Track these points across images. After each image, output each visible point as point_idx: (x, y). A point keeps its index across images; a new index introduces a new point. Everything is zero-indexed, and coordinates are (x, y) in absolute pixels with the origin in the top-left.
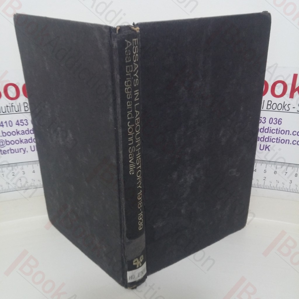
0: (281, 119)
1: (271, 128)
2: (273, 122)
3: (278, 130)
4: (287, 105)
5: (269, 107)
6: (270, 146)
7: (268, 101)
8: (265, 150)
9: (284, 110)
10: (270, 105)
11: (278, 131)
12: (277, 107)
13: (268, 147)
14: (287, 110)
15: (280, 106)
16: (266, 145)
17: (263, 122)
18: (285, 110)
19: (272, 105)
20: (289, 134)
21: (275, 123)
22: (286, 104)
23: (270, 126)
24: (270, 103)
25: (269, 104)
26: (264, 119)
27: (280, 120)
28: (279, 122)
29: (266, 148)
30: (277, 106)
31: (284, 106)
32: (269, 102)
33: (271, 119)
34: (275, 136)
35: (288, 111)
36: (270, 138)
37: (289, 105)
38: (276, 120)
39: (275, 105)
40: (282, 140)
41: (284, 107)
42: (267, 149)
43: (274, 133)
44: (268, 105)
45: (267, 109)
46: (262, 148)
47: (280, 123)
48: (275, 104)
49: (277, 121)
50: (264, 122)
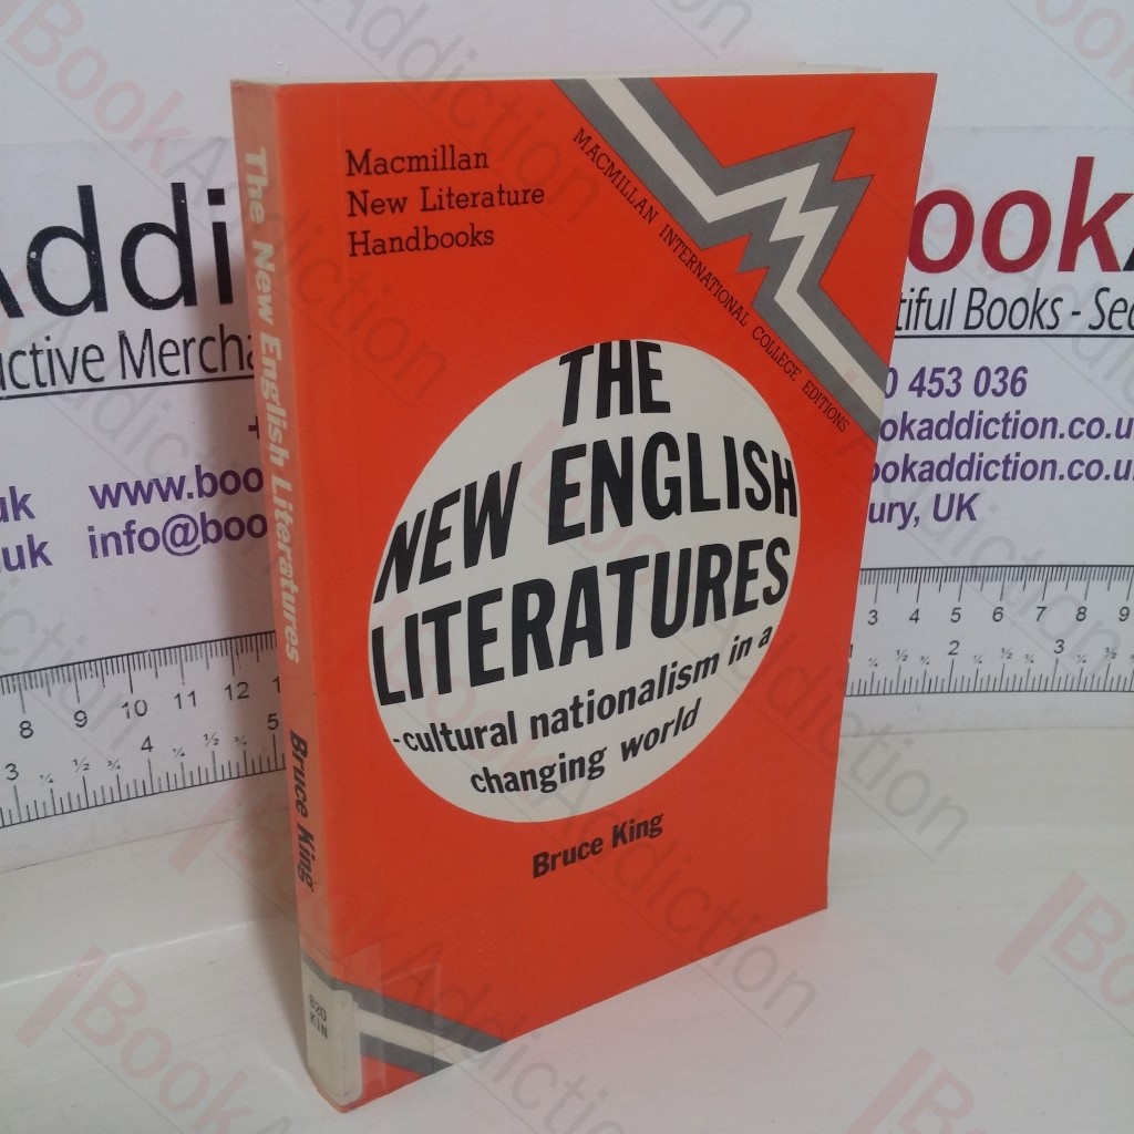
0: (1024, 370)
1: (981, 413)
2: (991, 387)
3: (1010, 420)
4: (1049, 304)
5: (975, 317)
6: (975, 496)
7: (973, 290)
8: (958, 518)
9: (1036, 329)
10: (978, 308)
11: (1014, 426)
12: (1008, 313)
13: (968, 506)
14: (1049, 328)
15: (1019, 311)
16: (962, 496)
17: (948, 392)
18: (1042, 328)
19: (985, 308)
20: (1053, 436)
21: (999, 388)
22: (1046, 300)
23: (977, 404)
24: (978, 297)
25: (976, 303)
26: (955, 374)
27: (1020, 374)
28: (1015, 382)
29: (961, 508)
30: (1009, 308)
31: (1038, 307)
32: (975, 293)
33: (984, 374)
34: (995, 449)
35: (1052, 331)
36: (977, 458)
37: (1057, 304)
38: (1001, 374)
39: (999, 306)
40: (1028, 462)
41: (1036, 312)
42: (965, 513)
43: (996, 434)
44: (970, 308)
45: (967, 327)
46: (943, 512)
47: (1018, 386)
48: (999, 304)
49: (1008, 380)
50: (953, 388)
